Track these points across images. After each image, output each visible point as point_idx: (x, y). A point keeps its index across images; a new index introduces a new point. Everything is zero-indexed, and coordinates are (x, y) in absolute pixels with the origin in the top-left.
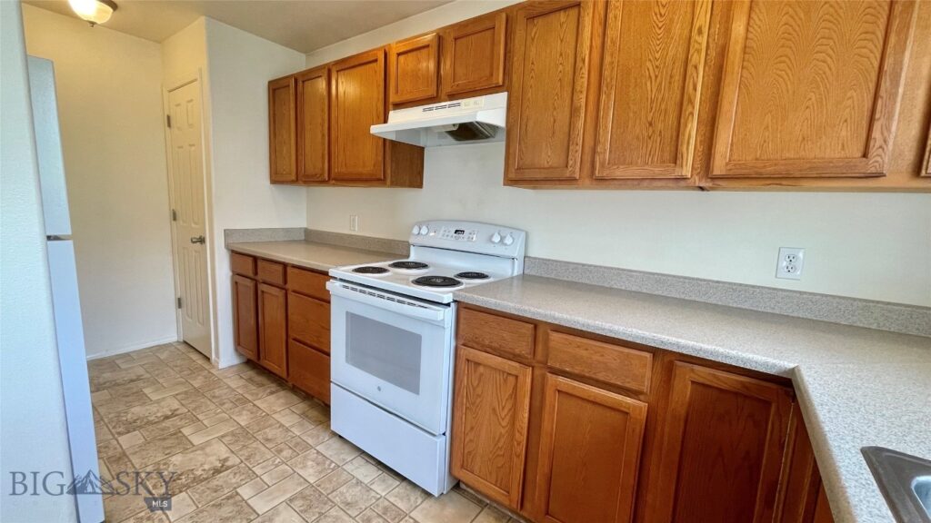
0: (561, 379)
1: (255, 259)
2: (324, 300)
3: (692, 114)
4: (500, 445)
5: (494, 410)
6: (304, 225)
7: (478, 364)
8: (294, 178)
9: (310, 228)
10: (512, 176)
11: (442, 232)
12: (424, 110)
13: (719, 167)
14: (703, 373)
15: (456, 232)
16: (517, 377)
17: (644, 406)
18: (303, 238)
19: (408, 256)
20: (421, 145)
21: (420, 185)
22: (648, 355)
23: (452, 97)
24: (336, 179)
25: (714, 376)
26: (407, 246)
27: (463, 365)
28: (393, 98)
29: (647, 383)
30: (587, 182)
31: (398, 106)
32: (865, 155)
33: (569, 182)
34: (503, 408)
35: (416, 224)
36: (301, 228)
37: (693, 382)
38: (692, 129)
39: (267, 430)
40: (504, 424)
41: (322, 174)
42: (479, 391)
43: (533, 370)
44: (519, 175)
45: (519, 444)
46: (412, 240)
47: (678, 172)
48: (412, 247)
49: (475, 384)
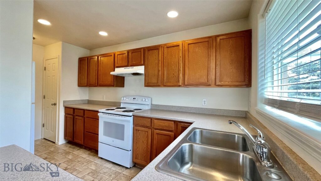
0: (157, 131)
1: (74, 109)
2: (97, 119)
3: (180, 73)
4: (145, 150)
5: (143, 142)
6: (87, 98)
7: (139, 130)
8: (86, 85)
9: (89, 99)
10: (146, 85)
11: (130, 99)
13: (186, 84)
15: (134, 99)
16: (148, 132)
17: (173, 133)
18: (87, 102)
19: (120, 106)
20: (124, 76)
21: (123, 86)
22: (173, 122)
23: (131, 66)
24: (99, 85)
25: (184, 125)
26: (120, 103)
27: (135, 130)
28: (116, 65)
29: (173, 128)
30: (162, 86)
31: (118, 67)
32: (208, 81)
33: (159, 86)
34: (145, 140)
35: (123, 97)
36: (86, 100)
37: (181, 127)
38: (181, 75)
39: (78, 159)
40: (145, 144)
41: (95, 84)
43: (151, 130)
44: (148, 84)
45: (149, 148)
46: (121, 101)
47: (179, 84)
48: (121, 103)
49: (138, 136)
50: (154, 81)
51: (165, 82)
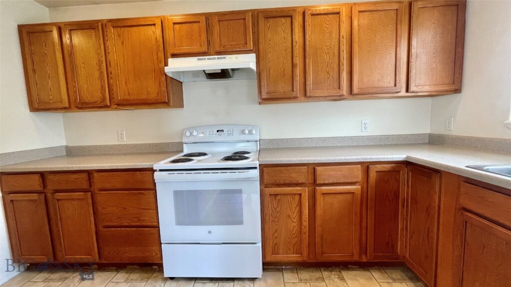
0: (323, 188)
1: (43, 175)
4: (294, 232)
5: (288, 215)
6: (64, 143)
7: (276, 195)
10: (264, 96)
11: (208, 133)
12: (198, 59)
13: (356, 90)
14: (379, 167)
15: (218, 131)
16: (300, 195)
17: (359, 187)
18: (65, 154)
19: (182, 151)
22: (359, 166)
23: (219, 53)
24: (118, 105)
25: (383, 167)
26: (181, 144)
27: (268, 199)
28: (171, 50)
29: (360, 177)
30: (303, 98)
31: (174, 56)
32: (395, 86)
33: (294, 99)
34: (294, 213)
35: (189, 129)
36: (62, 147)
37: (376, 172)
40: (295, 220)
42: (278, 209)
43: (308, 188)
45: (305, 227)
46: (184, 141)
47: (341, 93)
48: (184, 145)
49: (275, 206)
50: (283, 88)
51: (310, 91)
